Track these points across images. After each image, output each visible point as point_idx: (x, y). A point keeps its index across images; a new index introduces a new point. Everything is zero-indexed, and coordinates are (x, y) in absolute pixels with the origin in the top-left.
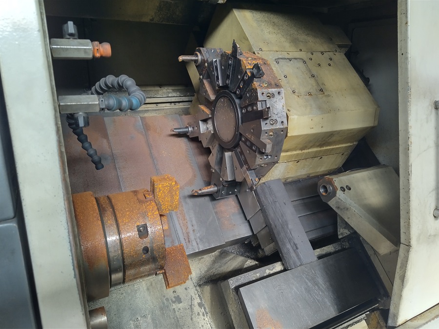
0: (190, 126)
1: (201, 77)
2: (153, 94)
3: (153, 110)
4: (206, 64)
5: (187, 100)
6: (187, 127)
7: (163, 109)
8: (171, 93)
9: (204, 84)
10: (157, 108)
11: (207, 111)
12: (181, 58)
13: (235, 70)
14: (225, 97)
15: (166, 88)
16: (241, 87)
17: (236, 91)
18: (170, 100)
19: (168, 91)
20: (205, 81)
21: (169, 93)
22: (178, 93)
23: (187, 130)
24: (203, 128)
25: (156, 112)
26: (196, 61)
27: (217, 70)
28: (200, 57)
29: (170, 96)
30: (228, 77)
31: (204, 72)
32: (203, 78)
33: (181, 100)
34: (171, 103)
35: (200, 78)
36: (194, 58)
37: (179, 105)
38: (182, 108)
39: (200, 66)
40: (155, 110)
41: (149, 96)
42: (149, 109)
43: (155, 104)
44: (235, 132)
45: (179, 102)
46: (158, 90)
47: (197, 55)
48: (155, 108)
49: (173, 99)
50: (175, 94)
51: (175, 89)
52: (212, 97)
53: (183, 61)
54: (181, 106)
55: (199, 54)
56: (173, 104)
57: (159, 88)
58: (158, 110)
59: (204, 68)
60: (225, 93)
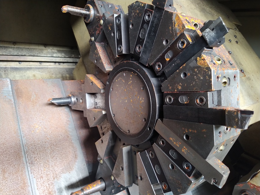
0: (74, 96)
1: (93, 39)
2: (37, 52)
3: (36, 68)
4: (102, 22)
5: (72, 61)
6: (69, 97)
7: (47, 68)
8: (56, 53)
9: (96, 48)
10: (41, 67)
11: (98, 84)
12: (66, 9)
13: (155, 32)
14: (130, 71)
15: (51, 48)
16: (168, 60)
17: (154, 65)
18: (54, 59)
19: (53, 51)
20: (98, 45)
21: (54, 53)
22: (63, 54)
23: (69, 100)
24: (90, 102)
25: (40, 70)
26: (86, 17)
27: (119, 30)
28: (92, 12)
29: (54, 55)
30: (140, 41)
31: (97, 32)
32: (95, 40)
33: (66, 61)
34: (55, 62)
35: (91, 40)
36: (84, 12)
37: (64, 65)
38: (66, 69)
39: (91, 25)
40: (39, 68)
41: (32, 54)
42: (32, 67)
43: (39, 63)
44: (145, 127)
45: (64, 62)
46: (43, 49)
47: (88, 9)
48: (39, 67)
49: (58, 60)
50: (60, 55)
51: (60, 50)
52: (108, 68)
53: (68, 13)
54: (66, 66)
55: (91, 7)
56: (57, 64)
57: (43, 48)
58: (42, 68)
59: (98, 27)
60: (132, 65)
